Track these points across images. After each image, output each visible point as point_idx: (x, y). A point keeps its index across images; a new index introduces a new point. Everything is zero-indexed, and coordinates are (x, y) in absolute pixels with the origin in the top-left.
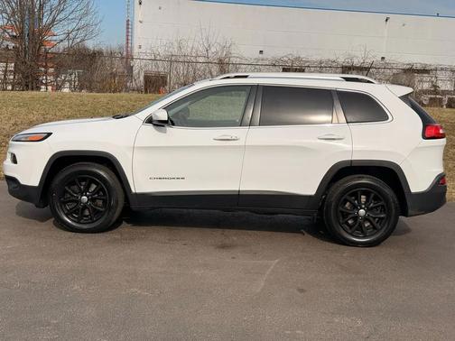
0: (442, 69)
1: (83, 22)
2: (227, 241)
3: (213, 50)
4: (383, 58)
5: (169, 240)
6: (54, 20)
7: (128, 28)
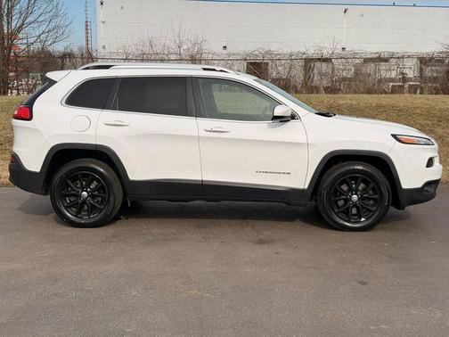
0: (409, 57)
1: (52, 25)
2: (261, 237)
3: (185, 47)
4: (344, 49)
5: (203, 238)
6: (23, 24)
7: (87, 29)
